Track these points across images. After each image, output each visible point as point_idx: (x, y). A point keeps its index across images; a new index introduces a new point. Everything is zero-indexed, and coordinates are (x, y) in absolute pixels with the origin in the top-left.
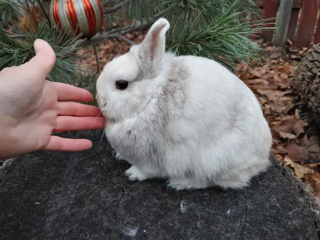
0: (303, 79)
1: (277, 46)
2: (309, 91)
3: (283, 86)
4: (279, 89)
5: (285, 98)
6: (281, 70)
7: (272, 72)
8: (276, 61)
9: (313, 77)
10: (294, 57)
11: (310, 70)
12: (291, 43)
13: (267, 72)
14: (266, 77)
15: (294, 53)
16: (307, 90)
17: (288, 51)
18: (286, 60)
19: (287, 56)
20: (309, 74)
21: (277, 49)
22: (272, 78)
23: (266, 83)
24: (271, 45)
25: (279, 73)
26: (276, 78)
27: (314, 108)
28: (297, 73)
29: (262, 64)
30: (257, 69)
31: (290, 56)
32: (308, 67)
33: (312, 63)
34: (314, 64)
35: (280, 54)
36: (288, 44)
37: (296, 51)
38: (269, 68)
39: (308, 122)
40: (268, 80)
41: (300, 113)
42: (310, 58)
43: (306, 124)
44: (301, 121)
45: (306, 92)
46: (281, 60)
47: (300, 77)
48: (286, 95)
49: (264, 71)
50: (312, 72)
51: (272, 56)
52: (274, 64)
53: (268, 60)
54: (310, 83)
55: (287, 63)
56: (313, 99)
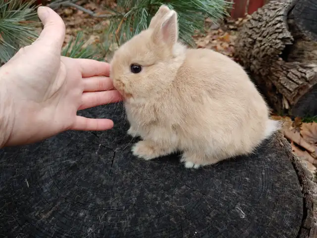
0: (245, 46)
2: (251, 56)
6: (222, 40)
7: (215, 42)
8: (216, 32)
9: (254, 42)
10: (231, 27)
11: (250, 36)
13: (210, 42)
14: (210, 47)
15: (231, 24)
16: (249, 55)
17: (226, 22)
18: (225, 31)
19: (226, 26)
20: (250, 40)
21: (216, 20)
22: (215, 47)
25: (221, 42)
26: (219, 47)
27: (255, 71)
29: (204, 35)
30: (200, 39)
31: (228, 27)
32: (248, 34)
33: (251, 30)
34: (253, 30)
35: (219, 25)
37: (232, 21)
38: (212, 39)
42: (250, 26)
45: (248, 57)
46: (220, 30)
47: (241, 44)
49: (207, 42)
50: (252, 38)
51: (212, 27)
52: (215, 34)
53: (209, 31)
54: (251, 49)
55: (226, 34)
56: (254, 62)
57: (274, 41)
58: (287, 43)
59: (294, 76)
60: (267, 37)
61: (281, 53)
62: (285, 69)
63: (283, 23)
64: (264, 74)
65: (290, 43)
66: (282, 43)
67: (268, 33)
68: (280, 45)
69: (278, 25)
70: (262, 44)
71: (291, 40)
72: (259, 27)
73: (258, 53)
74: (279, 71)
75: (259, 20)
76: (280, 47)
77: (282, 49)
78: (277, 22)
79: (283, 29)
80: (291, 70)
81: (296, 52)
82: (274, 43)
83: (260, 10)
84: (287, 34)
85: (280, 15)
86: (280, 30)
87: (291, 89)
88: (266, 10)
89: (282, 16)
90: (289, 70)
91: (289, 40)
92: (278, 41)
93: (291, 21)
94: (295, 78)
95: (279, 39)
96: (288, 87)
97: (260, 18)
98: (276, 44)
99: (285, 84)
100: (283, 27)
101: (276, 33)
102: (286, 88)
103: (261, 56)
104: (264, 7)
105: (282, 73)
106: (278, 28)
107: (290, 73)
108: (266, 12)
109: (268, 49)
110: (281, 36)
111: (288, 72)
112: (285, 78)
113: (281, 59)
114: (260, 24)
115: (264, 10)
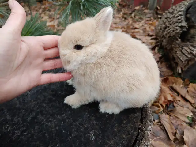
0: (161, 29)
1: (151, 10)
3: (151, 34)
4: (149, 35)
5: (151, 41)
6: (151, 24)
7: (146, 25)
8: (149, 19)
9: (165, 28)
10: (159, 16)
11: (165, 23)
12: (159, 8)
13: (143, 26)
14: (142, 28)
15: (160, 14)
16: (162, 35)
17: (157, 13)
18: (155, 18)
19: (156, 16)
21: (151, 11)
22: (145, 29)
23: (142, 32)
24: (147, 9)
25: (149, 26)
26: (148, 29)
27: (164, 46)
28: (158, 25)
29: (141, 20)
30: (137, 23)
31: (157, 16)
32: (164, 22)
33: (166, 19)
35: (152, 15)
36: (157, 8)
37: (161, 13)
38: (144, 23)
39: (162, 55)
40: (143, 30)
41: (158, 50)
42: (166, 17)
43: (160, 56)
44: (158, 54)
46: (152, 18)
47: (159, 28)
48: (152, 39)
49: (141, 25)
50: (165, 25)
51: (147, 16)
52: (148, 20)
53: (144, 18)
54: (164, 31)
55: (155, 21)
56: (164, 41)
57: (175, 27)
58: (184, 30)
59: (186, 52)
60: (172, 24)
61: (179, 36)
62: (181, 46)
63: (182, 16)
64: (168, 48)
65: (185, 30)
66: (180, 29)
67: (173, 22)
68: (178, 31)
69: (179, 17)
70: (169, 29)
71: (186, 28)
72: (170, 18)
73: (166, 34)
74: (177, 47)
75: (172, 13)
76: (179, 32)
77: (179, 33)
78: (179, 15)
79: (182, 20)
80: (185, 48)
81: (189, 36)
82: (175, 29)
83: (174, 7)
84: (184, 24)
85: (181, 11)
86: (180, 21)
87: (183, 60)
88: (178, 7)
89: (182, 12)
90: (183, 48)
91: (185, 28)
92: (178, 28)
93: (188, 15)
94: (186, 53)
95: (179, 26)
96: (181, 59)
97: (173, 12)
98: (177, 29)
99: (180, 57)
100: (182, 19)
101: (177, 22)
102: (180, 59)
103: (168, 37)
104: (177, 5)
105: (179, 49)
106: (179, 19)
107: (184, 50)
108: (177, 8)
109: (172, 33)
110: (180, 25)
111: (183, 49)
112: (180, 52)
113: (180, 40)
114: (172, 16)
115: (176, 7)
